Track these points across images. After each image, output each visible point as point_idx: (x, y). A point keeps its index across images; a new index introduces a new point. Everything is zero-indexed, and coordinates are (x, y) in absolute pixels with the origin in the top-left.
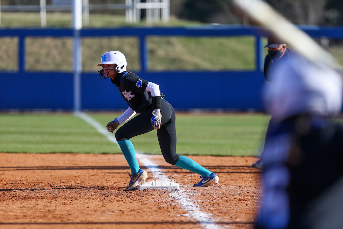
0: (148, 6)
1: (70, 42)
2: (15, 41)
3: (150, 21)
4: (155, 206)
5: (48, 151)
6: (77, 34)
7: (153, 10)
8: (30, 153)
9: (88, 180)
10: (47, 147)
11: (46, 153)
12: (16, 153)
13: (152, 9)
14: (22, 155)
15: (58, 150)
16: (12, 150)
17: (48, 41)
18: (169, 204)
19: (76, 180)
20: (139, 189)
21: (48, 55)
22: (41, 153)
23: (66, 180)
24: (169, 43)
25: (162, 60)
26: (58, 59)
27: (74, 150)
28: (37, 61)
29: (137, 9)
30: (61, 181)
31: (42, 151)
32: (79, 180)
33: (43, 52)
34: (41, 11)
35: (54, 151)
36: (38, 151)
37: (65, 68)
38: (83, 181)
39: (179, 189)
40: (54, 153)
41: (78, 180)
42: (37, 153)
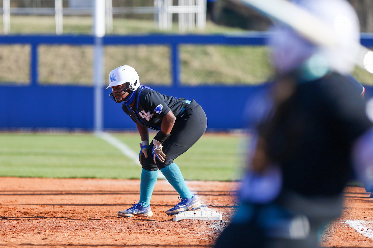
0: (180, 9)
1: (90, 51)
2: (27, 49)
3: (184, 28)
4: (194, 239)
5: (67, 176)
6: (98, 41)
7: (187, 15)
8: (46, 178)
9: (115, 209)
10: (67, 172)
11: (65, 178)
12: (30, 177)
13: (185, 14)
14: (38, 180)
15: (79, 175)
16: (25, 175)
17: (65, 50)
18: (211, 238)
19: (101, 209)
20: (175, 219)
21: (64, 66)
22: (59, 178)
23: (89, 209)
24: (206, 53)
25: (197, 73)
26: (77, 71)
27: (98, 175)
28: (52, 73)
29: (167, 13)
30: (83, 210)
31: (60, 176)
32: (105, 208)
33: (59, 62)
34: (56, 15)
35: (74, 175)
36: (56, 176)
37: (84, 81)
38: (109, 210)
39: (222, 219)
40: (74, 178)
41: (103, 209)
42: (54, 178)
